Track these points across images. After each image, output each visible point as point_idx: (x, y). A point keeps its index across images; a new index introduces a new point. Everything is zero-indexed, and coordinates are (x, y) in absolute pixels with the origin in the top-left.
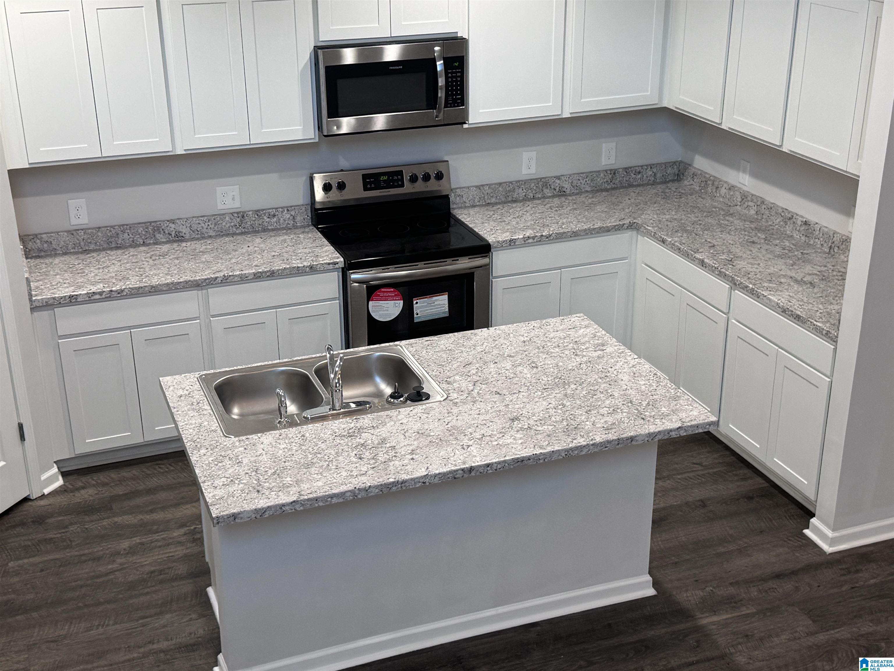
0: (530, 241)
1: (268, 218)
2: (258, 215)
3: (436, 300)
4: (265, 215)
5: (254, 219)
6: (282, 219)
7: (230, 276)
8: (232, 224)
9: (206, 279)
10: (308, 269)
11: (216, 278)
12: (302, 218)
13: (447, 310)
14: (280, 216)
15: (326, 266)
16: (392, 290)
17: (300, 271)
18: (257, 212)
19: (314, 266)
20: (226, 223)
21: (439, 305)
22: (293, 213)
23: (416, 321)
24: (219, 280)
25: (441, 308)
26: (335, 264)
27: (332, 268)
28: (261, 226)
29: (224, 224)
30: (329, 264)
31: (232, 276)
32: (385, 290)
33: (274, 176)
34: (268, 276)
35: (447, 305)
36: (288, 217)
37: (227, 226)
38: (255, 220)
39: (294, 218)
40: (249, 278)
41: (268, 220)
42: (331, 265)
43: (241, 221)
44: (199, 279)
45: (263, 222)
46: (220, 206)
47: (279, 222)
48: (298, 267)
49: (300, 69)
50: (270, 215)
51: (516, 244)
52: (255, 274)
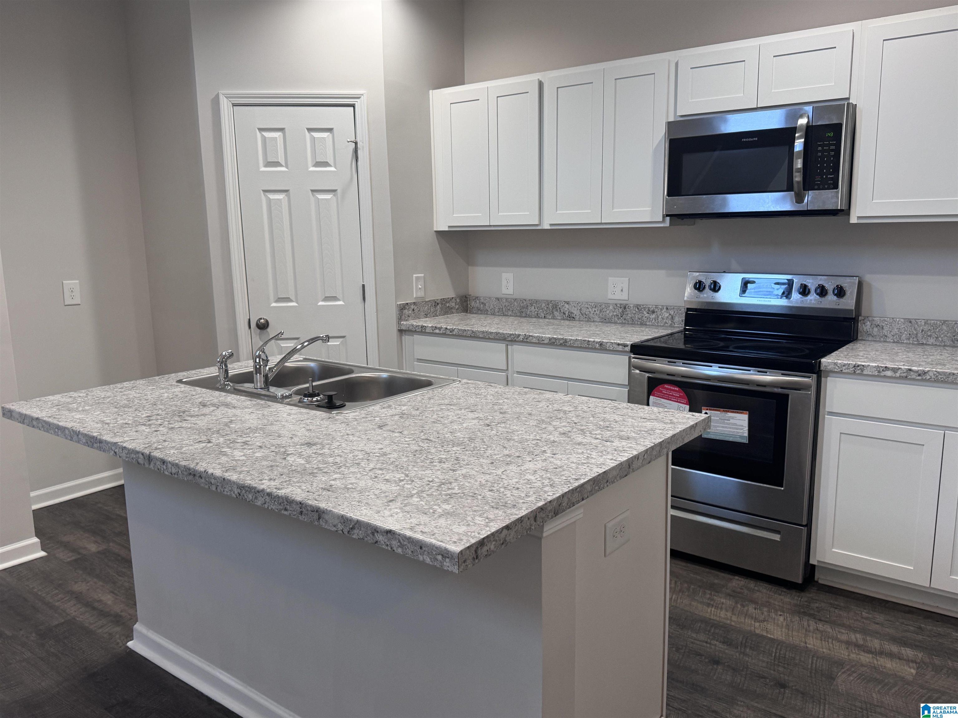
1: (648, 313)
2: (638, 309)
3: (733, 418)
4: (645, 310)
5: (634, 312)
6: (660, 317)
7: (530, 336)
8: (615, 313)
9: (511, 335)
10: (598, 345)
11: (519, 335)
12: (680, 320)
13: (746, 434)
14: (659, 313)
15: (615, 346)
16: (677, 389)
17: (590, 346)
18: (638, 306)
19: (604, 344)
20: (610, 312)
21: (735, 424)
22: (672, 312)
24: (521, 338)
25: (737, 429)
26: (625, 346)
27: (621, 350)
28: (640, 321)
29: (608, 312)
30: (619, 344)
31: (532, 336)
32: (669, 387)
33: (661, 273)
34: (561, 344)
35: (747, 428)
36: (666, 316)
37: (610, 315)
38: (635, 314)
39: (672, 317)
41: (647, 315)
42: (621, 347)
43: (623, 312)
44: (506, 333)
45: (643, 317)
46: (610, 296)
47: (658, 319)
48: (589, 341)
50: (649, 310)
51: (865, 372)
52: (550, 339)
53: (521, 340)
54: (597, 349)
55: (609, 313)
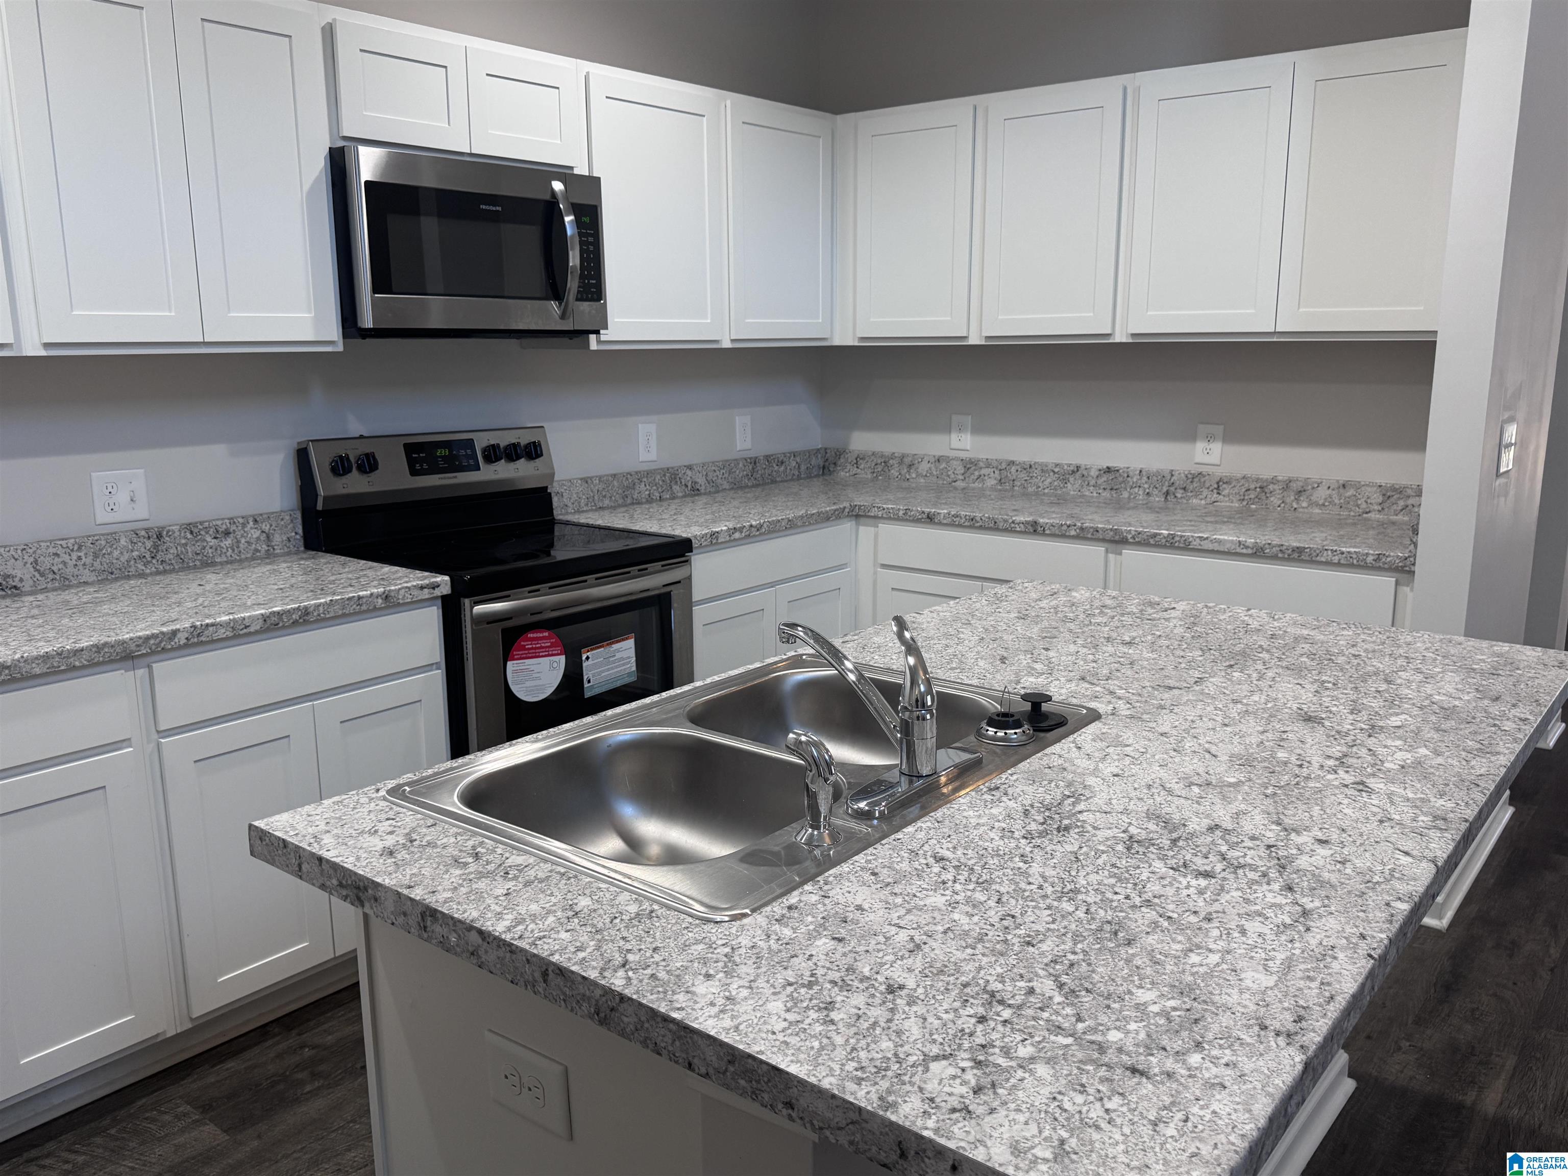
0: (737, 535)
1: (215, 538)
2: (192, 533)
3: (618, 651)
4: (207, 533)
5: (183, 541)
6: (243, 541)
7: (207, 625)
8: (135, 554)
9: (147, 638)
10: (380, 601)
11: (175, 633)
12: (285, 538)
13: (634, 668)
14: (239, 534)
15: (416, 592)
16: (546, 634)
17: (364, 607)
18: (190, 528)
19: (392, 594)
20: (122, 553)
21: (622, 659)
22: (266, 527)
23: (588, 694)
24: (181, 638)
25: (623, 665)
26: (434, 588)
27: (427, 597)
28: (199, 557)
29: (116, 553)
30: (422, 588)
31: (213, 625)
32: (535, 635)
33: (219, 450)
34: (295, 623)
35: (634, 659)
36: (255, 536)
37: (123, 559)
38: (186, 544)
39: (268, 537)
40: (252, 629)
41: (213, 542)
42: (426, 590)
43: (156, 546)
44: (131, 639)
45: (204, 548)
46: (103, 516)
47: (238, 547)
48: (360, 598)
49: (306, 187)
50: (217, 531)
51: (719, 541)
52: (265, 618)
53: (183, 641)
54: (381, 609)
55: (119, 555)
